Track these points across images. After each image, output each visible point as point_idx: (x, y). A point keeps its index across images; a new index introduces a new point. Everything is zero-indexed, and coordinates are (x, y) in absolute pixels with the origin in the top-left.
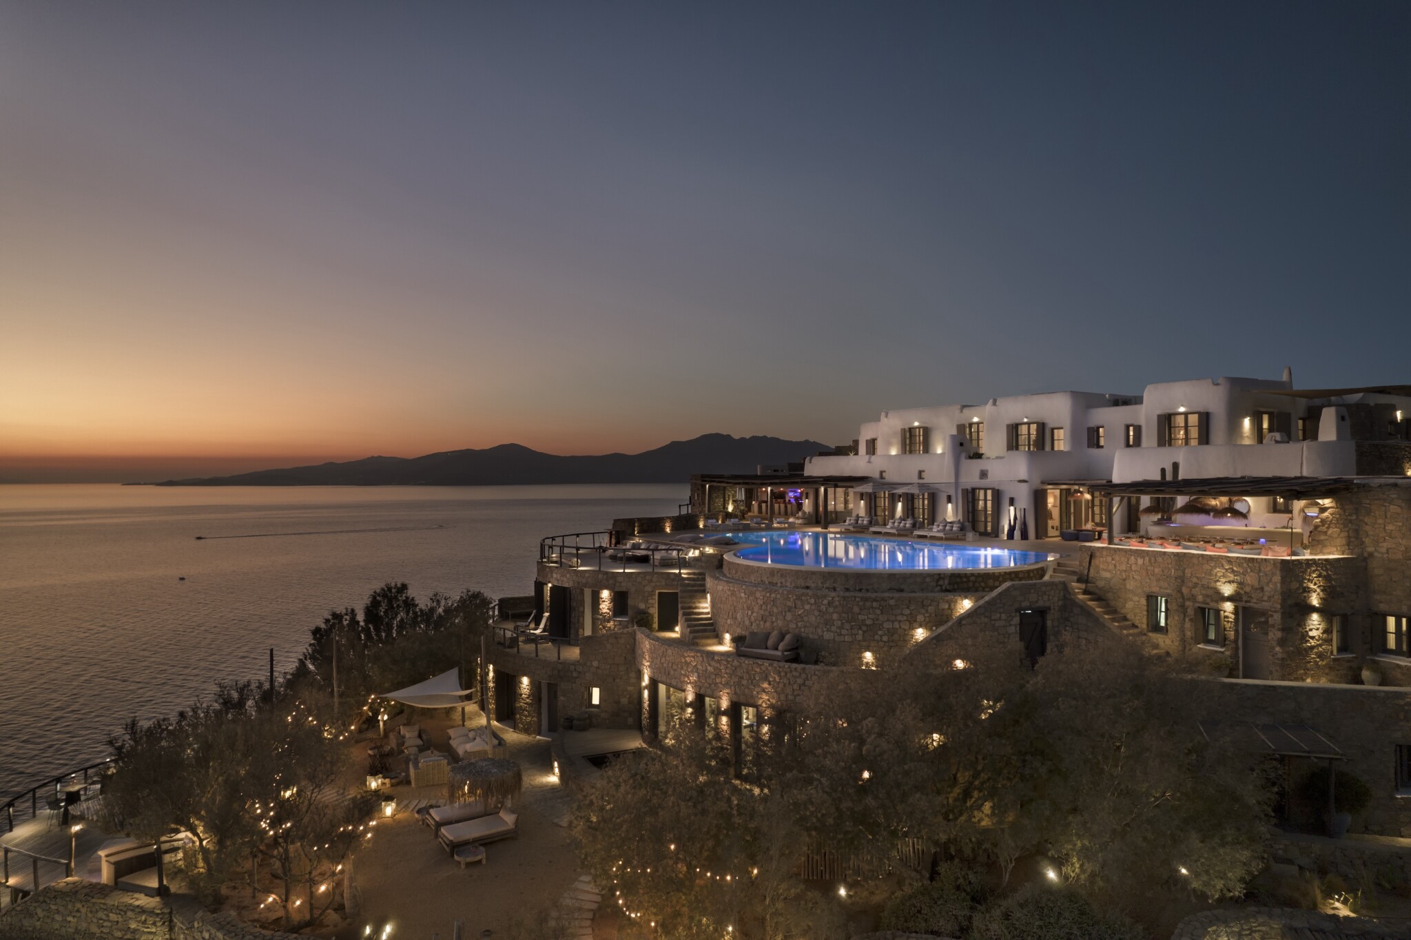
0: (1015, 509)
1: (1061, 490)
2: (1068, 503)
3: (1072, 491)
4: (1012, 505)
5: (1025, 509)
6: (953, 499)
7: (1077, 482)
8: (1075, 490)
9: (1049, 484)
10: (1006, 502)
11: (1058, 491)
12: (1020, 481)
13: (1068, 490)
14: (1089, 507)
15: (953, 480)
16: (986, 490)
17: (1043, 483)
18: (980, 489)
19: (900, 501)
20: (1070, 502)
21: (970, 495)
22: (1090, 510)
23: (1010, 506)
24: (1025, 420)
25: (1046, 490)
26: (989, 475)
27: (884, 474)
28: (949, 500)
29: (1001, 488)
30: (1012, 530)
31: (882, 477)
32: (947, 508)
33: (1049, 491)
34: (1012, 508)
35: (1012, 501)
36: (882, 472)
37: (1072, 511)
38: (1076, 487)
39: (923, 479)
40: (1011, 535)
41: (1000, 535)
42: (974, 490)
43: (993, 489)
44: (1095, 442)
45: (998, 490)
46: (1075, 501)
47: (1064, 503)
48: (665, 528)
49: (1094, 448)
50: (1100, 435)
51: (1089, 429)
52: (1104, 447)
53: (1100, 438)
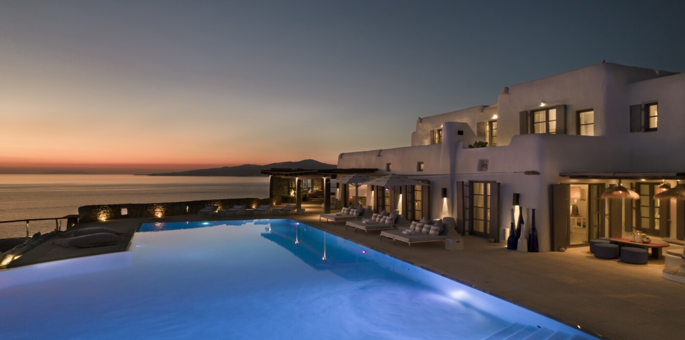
0: (521, 209)
1: (590, 185)
2: (600, 204)
3: (607, 186)
4: (518, 204)
5: (534, 210)
6: (449, 192)
7: (617, 175)
8: (611, 186)
9: (573, 177)
10: (508, 199)
11: (587, 186)
12: (529, 173)
13: (601, 187)
14: (632, 208)
15: (448, 172)
16: (486, 183)
17: (563, 175)
18: (480, 182)
19: (401, 193)
20: (604, 201)
21: (467, 189)
22: (634, 212)
23: (514, 204)
24: (543, 105)
25: (569, 184)
26: (489, 166)
27: (390, 167)
28: (445, 194)
29: (504, 181)
30: (515, 234)
31: (388, 169)
32: (442, 203)
33: (571, 186)
34: (517, 208)
35: (517, 199)
36: (388, 165)
37: (607, 211)
38: (614, 182)
39: (422, 170)
40: (513, 243)
41: (501, 241)
42: (472, 183)
43: (493, 183)
44: (643, 124)
45: (499, 184)
46: (611, 201)
47: (594, 202)
48: (155, 213)
49: (638, 131)
50: (651, 115)
51: (632, 108)
52: (655, 129)
53: (652, 119)
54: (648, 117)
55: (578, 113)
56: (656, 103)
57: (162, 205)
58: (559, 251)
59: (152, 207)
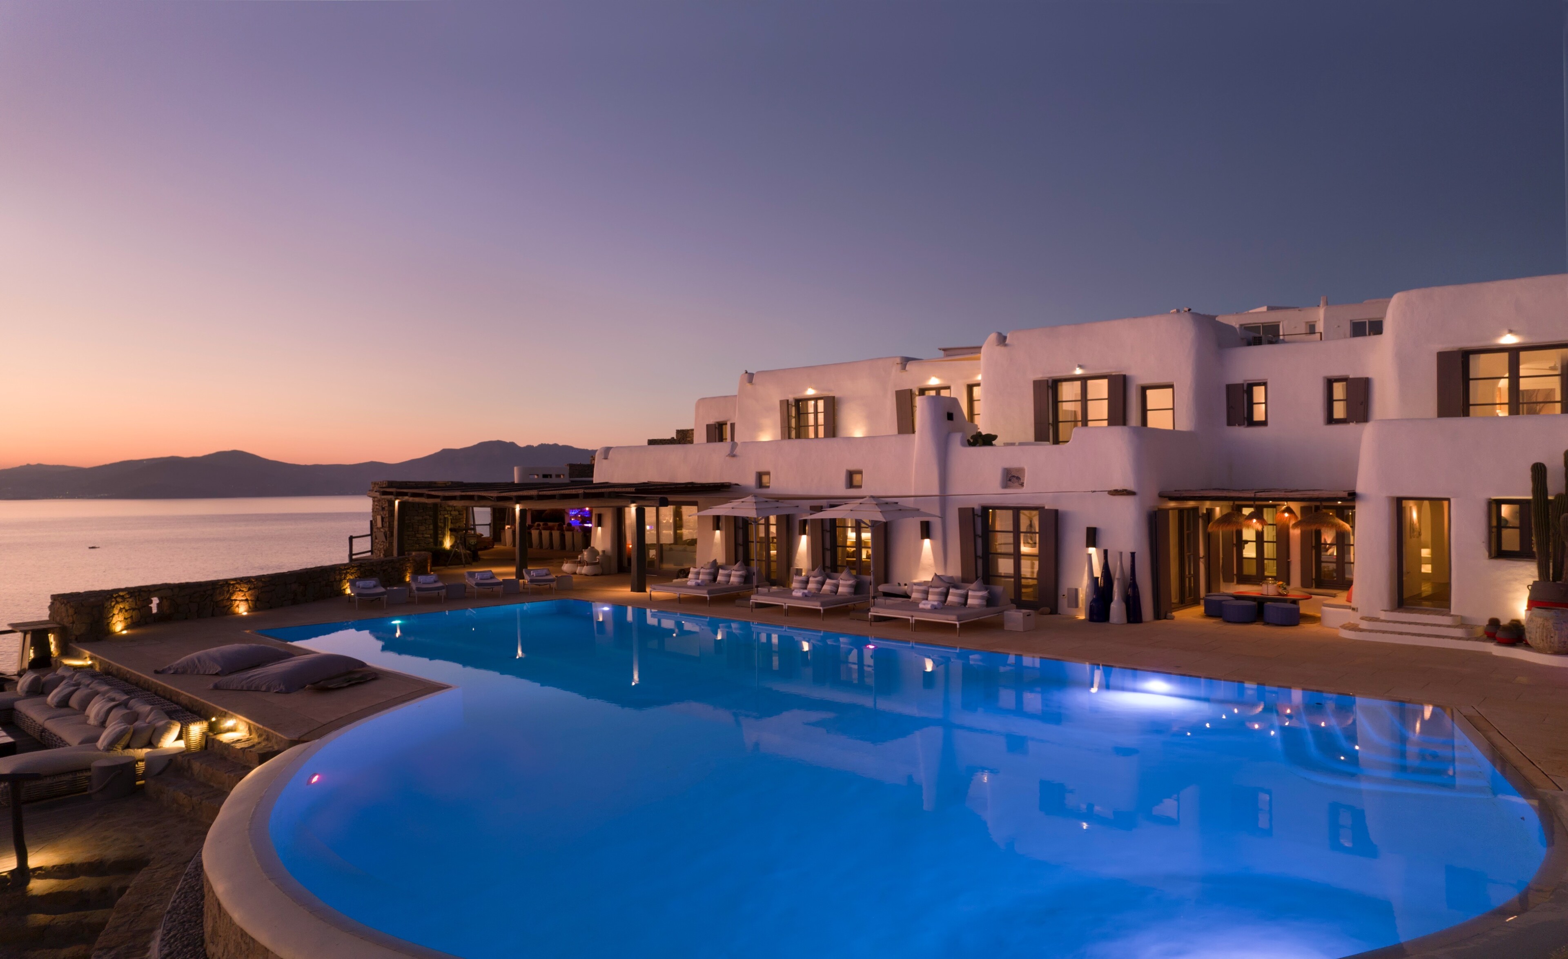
0: (1104, 554)
4: (1097, 545)
5: (1133, 553)
6: (937, 530)
10: (1075, 537)
12: (1116, 493)
15: (935, 490)
16: (1016, 511)
17: (1162, 495)
18: (1001, 509)
19: (805, 533)
21: (979, 521)
23: (1088, 546)
24: (1078, 372)
25: (1168, 510)
26: (1026, 480)
27: (765, 479)
28: (926, 531)
29: (1062, 506)
31: (760, 484)
32: (919, 549)
34: (1094, 551)
35: (1092, 537)
36: (760, 475)
39: (860, 488)
40: (1097, 611)
42: (986, 511)
43: (1037, 510)
44: (1245, 413)
45: (1054, 512)
48: (232, 605)
49: (1239, 425)
50: (1255, 401)
51: (1230, 388)
52: (1264, 423)
53: (1255, 407)
54: (1251, 404)
55: (1144, 389)
56: (1265, 384)
57: (246, 583)
58: (1165, 618)
59: (226, 589)
